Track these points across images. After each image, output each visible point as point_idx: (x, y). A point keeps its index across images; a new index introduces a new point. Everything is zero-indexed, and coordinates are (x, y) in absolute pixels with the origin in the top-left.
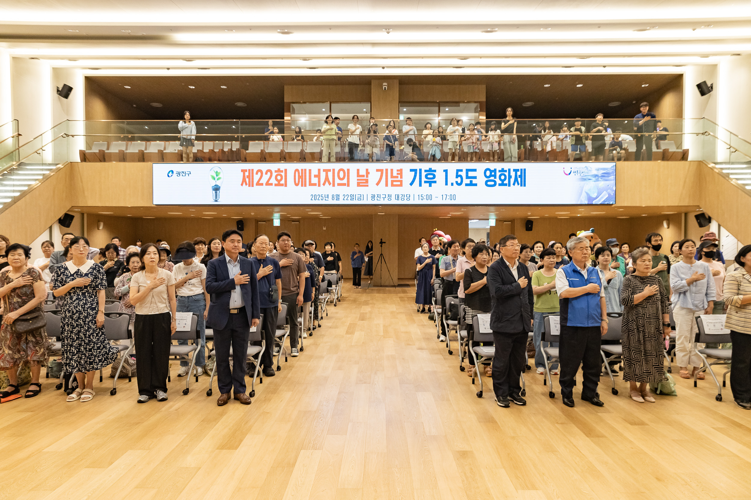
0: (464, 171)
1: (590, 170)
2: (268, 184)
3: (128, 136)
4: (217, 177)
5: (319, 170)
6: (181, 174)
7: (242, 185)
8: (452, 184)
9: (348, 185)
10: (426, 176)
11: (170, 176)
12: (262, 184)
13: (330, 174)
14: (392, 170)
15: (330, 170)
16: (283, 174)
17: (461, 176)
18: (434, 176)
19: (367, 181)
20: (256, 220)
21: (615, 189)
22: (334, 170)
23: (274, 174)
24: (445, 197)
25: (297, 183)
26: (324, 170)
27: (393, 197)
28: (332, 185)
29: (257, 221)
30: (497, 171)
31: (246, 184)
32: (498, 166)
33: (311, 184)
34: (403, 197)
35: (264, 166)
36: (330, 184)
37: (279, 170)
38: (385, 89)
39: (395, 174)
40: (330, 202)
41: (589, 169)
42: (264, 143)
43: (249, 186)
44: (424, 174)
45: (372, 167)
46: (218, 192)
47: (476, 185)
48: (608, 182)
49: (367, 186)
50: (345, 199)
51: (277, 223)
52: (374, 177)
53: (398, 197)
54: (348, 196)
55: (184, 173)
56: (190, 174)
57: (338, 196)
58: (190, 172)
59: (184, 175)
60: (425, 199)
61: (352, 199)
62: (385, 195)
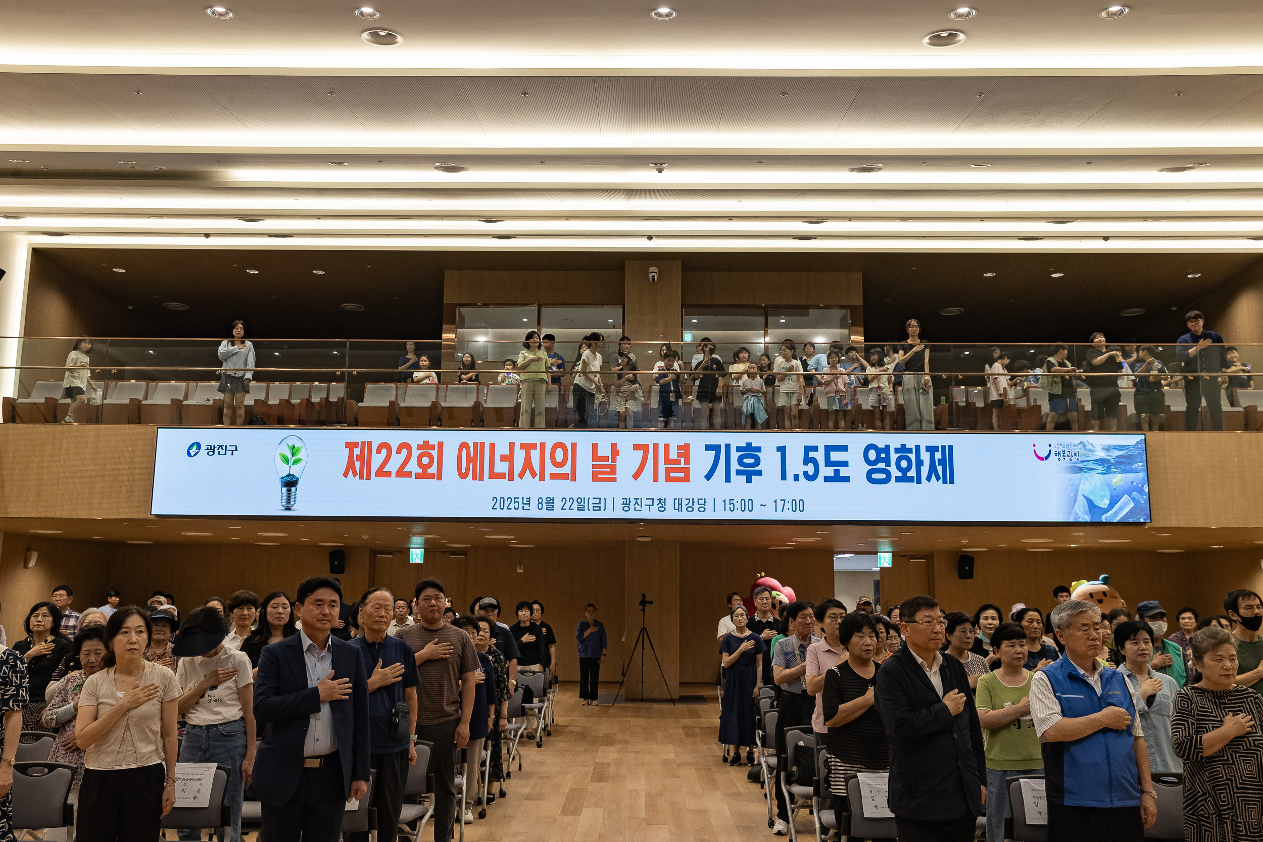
0: (822, 450)
1: (1091, 451)
2: (403, 474)
3: (110, 370)
4: (293, 459)
5: (512, 445)
6: (216, 451)
7: (346, 475)
8: (796, 478)
9: (574, 479)
10: (740, 461)
11: (192, 454)
12: (388, 474)
13: (535, 455)
14: (667, 447)
15: (534, 446)
16: (435, 453)
17: (814, 461)
18: (758, 461)
19: (613, 470)
20: (371, 550)
21: (1147, 491)
22: (543, 445)
23: (416, 453)
24: (780, 504)
25: (463, 471)
26: (523, 446)
27: (669, 505)
28: (538, 477)
29: (374, 552)
30: (892, 451)
31: (355, 474)
32: (894, 440)
33: (493, 475)
34: (690, 504)
35: (395, 437)
36: (534, 475)
37: (425, 446)
38: (653, 280)
39: (673, 455)
40: (534, 513)
41: (1089, 447)
42: (397, 387)
43: (361, 478)
44: (735, 455)
45: (626, 439)
46: (293, 489)
47: (846, 479)
48: (1131, 476)
49: (614, 480)
50: (567, 506)
51: (417, 556)
52: (628, 461)
53: (680, 504)
54: (571, 500)
55: (223, 449)
56: (236, 450)
57: (551, 501)
58: (236, 446)
59: (222, 452)
60: (737, 509)
61: (581, 508)
62: (653, 499)
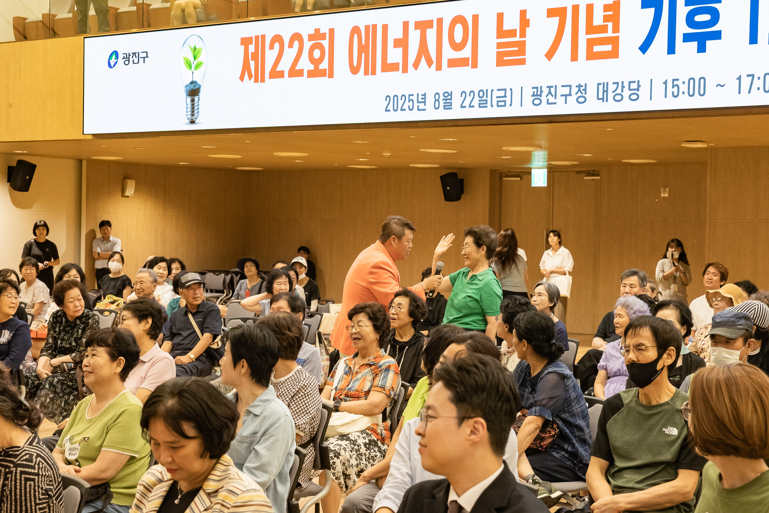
2: (295, 72)
4: (195, 62)
6: (131, 60)
7: (242, 78)
9: (475, 65)
10: (690, 19)
11: (112, 64)
12: (280, 75)
13: (431, 34)
14: (590, 8)
15: (428, 24)
16: (325, 43)
18: (715, 16)
19: (522, 46)
22: (440, 21)
23: (307, 45)
24: (746, 82)
25: (355, 64)
27: (591, 93)
28: (434, 66)
31: (250, 77)
33: (388, 67)
35: (286, 26)
36: (429, 63)
37: (317, 35)
39: (598, 20)
40: (430, 113)
43: (256, 81)
44: (682, 11)
46: (196, 99)
49: (523, 62)
50: (466, 103)
51: (539, 177)
52: (541, 33)
53: (606, 91)
54: (472, 94)
55: (136, 57)
56: (147, 57)
57: (449, 97)
58: (147, 52)
59: (136, 61)
60: (683, 93)
61: (483, 104)
62: (570, 86)
